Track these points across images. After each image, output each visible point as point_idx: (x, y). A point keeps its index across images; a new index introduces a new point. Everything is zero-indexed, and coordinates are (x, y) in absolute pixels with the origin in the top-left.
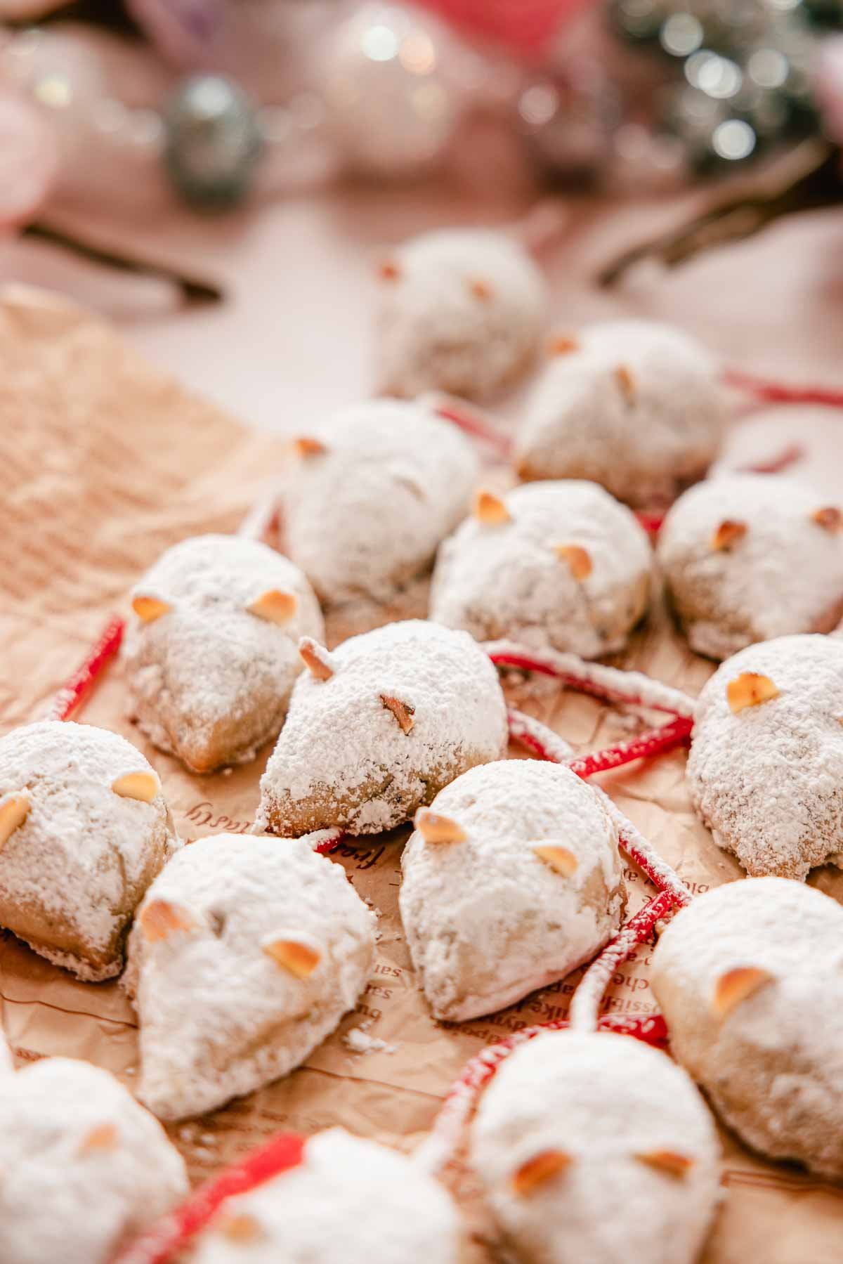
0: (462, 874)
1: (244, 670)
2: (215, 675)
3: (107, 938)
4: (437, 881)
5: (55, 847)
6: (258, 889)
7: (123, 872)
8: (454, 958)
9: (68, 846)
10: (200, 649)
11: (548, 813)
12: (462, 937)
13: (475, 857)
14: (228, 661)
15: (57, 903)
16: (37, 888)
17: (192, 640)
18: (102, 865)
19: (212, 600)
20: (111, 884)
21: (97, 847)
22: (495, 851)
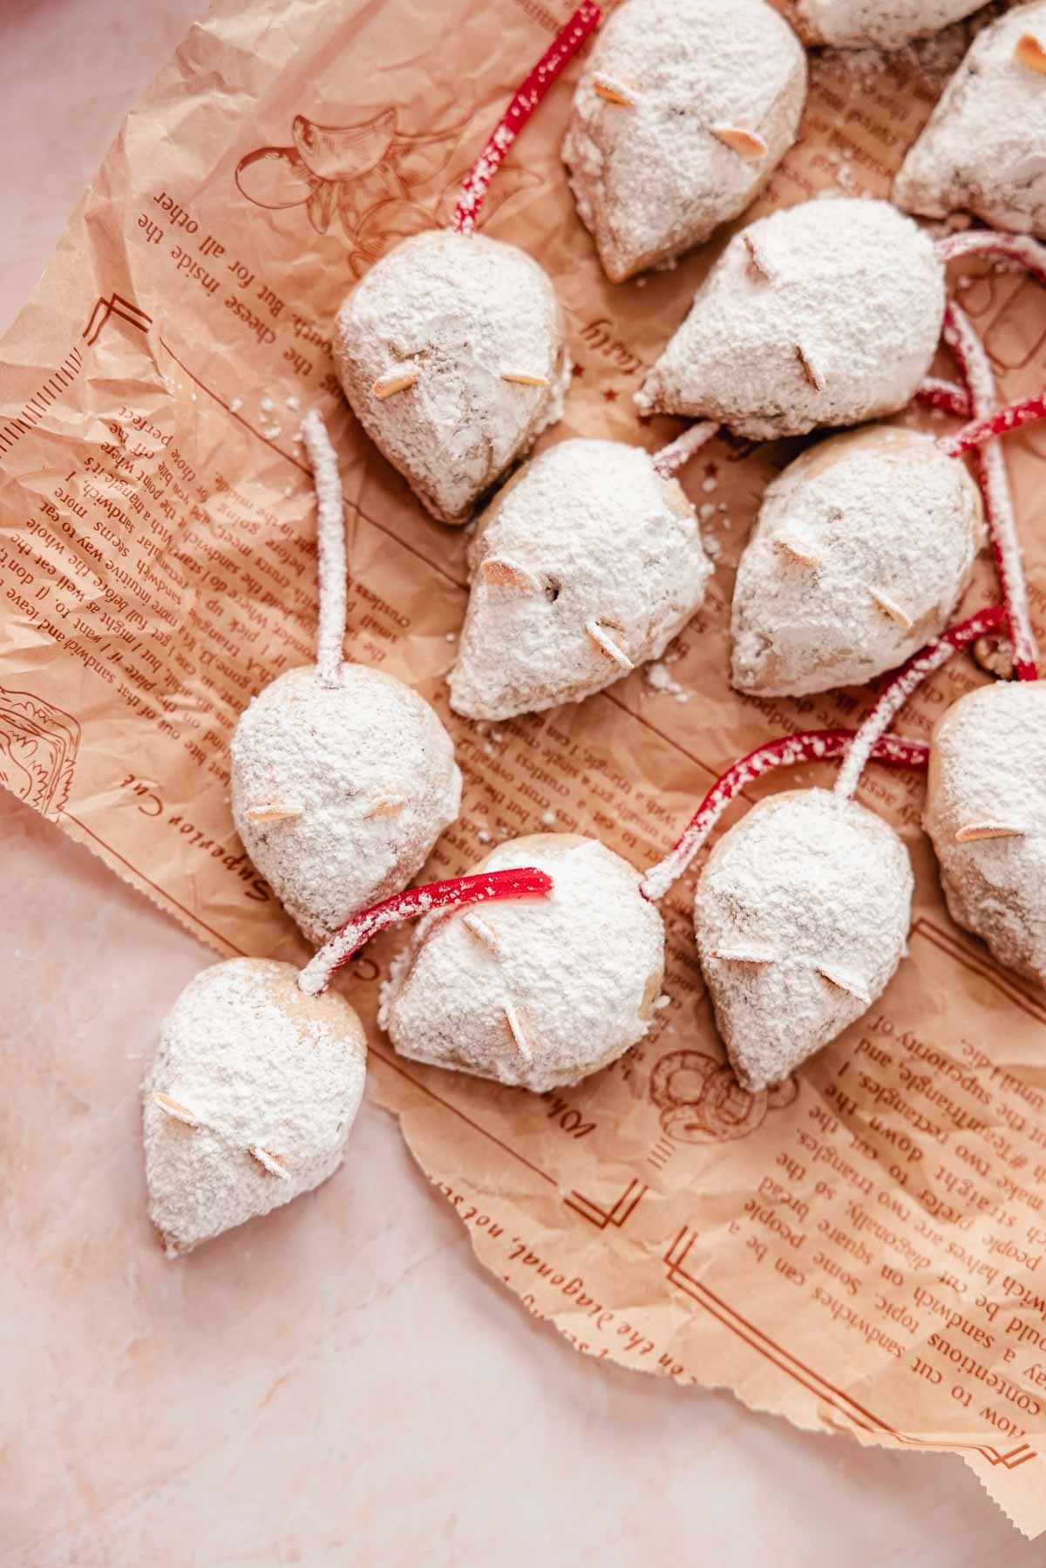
0: (797, 596)
1: (685, 207)
2: (652, 207)
3: (462, 504)
4: (773, 587)
5: (430, 430)
6: (598, 572)
7: (490, 459)
8: (762, 661)
9: (441, 435)
10: (647, 172)
11: (904, 559)
12: (775, 648)
13: (815, 585)
14: (671, 194)
15: (423, 472)
16: (406, 452)
17: (641, 157)
18: (471, 453)
19: (675, 112)
20: (477, 470)
21: (470, 437)
22: (835, 589)
